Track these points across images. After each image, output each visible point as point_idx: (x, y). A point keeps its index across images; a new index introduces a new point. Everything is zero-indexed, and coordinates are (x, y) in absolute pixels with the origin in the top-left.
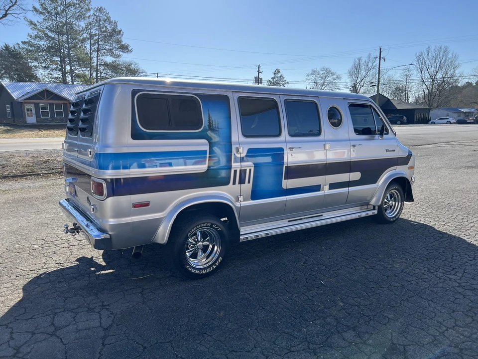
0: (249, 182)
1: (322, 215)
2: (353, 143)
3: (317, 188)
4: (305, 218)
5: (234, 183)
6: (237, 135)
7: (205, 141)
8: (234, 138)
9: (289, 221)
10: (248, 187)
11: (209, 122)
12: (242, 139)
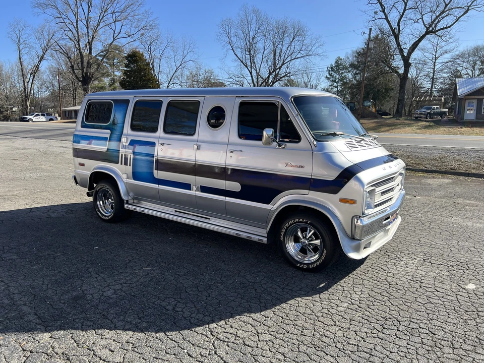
0: (130, 165)
1: (209, 219)
2: (231, 148)
3: (188, 186)
4: (191, 214)
5: (121, 164)
6: (127, 129)
7: (109, 131)
8: (125, 131)
9: (175, 211)
10: (129, 169)
11: (114, 119)
12: (130, 132)
